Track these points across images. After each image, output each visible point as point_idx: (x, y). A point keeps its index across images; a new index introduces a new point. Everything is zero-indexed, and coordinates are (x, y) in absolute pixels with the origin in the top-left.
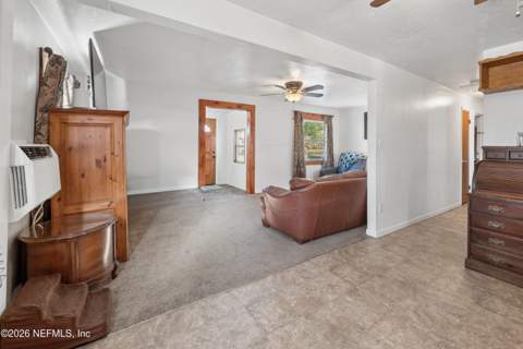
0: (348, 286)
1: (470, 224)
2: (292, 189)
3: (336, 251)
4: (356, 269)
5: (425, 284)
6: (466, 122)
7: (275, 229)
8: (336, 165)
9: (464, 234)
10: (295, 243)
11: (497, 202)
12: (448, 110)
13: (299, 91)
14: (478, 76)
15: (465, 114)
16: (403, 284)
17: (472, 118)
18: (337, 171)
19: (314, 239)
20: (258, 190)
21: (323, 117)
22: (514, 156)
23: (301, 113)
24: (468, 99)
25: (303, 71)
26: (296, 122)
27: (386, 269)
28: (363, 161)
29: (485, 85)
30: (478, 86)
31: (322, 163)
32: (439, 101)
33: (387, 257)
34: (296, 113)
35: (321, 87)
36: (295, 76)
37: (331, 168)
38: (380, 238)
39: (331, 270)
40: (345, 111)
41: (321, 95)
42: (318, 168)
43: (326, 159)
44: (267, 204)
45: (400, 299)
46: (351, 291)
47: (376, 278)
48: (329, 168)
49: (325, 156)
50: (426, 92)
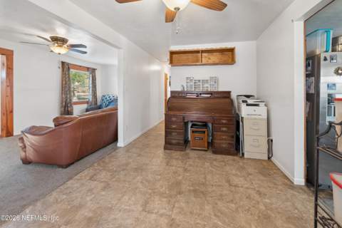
0: (102, 184)
1: (166, 128)
2: (55, 126)
3: (96, 165)
4: (109, 171)
5: (147, 164)
6: (166, 79)
7: (38, 163)
8: (99, 104)
9: (163, 133)
10: (60, 169)
11: (174, 116)
12: (159, 73)
13: (65, 46)
14: (169, 57)
15: (166, 75)
16: (136, 170)
17: (168, 77)
18: (100, 107)
19: (78, 160)
20: (17, 132)
21: (88, 69)
22: (180, 95)
23: (68, 64)
24: (166, 68)
25: (68, 31)
26: (63, 70)
27: (127, 164)
28: (116, 100)
29: (171, 62)
30: (169, 62)
31: (87, 103)
32: (155, 67)
33: (129, 157)
34: (63, 63)
35: (85, 47)
36: (61, 32)
37: (94, 106)
38: (125, 147)
39: (90, 179)
40: (105, 67)
41: (86, 53)
42: (85, 106)
43: (91, 100)
44: (27, 143)
45: (134, 179)
46: (105, 187)
47: (122, 172)
48: (93, 106)
49: (90, 98)
50: (150, 62)
